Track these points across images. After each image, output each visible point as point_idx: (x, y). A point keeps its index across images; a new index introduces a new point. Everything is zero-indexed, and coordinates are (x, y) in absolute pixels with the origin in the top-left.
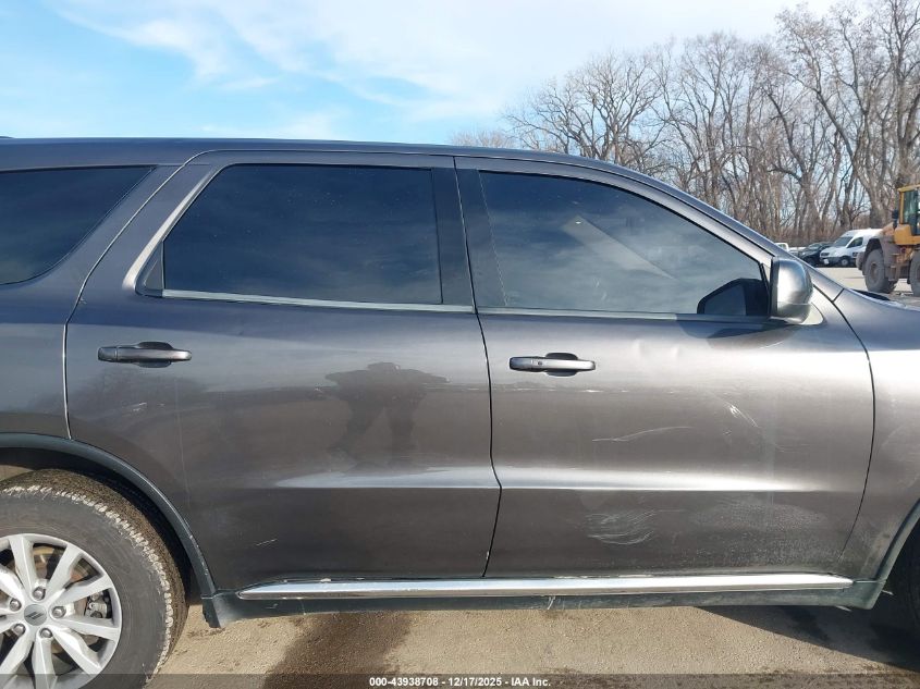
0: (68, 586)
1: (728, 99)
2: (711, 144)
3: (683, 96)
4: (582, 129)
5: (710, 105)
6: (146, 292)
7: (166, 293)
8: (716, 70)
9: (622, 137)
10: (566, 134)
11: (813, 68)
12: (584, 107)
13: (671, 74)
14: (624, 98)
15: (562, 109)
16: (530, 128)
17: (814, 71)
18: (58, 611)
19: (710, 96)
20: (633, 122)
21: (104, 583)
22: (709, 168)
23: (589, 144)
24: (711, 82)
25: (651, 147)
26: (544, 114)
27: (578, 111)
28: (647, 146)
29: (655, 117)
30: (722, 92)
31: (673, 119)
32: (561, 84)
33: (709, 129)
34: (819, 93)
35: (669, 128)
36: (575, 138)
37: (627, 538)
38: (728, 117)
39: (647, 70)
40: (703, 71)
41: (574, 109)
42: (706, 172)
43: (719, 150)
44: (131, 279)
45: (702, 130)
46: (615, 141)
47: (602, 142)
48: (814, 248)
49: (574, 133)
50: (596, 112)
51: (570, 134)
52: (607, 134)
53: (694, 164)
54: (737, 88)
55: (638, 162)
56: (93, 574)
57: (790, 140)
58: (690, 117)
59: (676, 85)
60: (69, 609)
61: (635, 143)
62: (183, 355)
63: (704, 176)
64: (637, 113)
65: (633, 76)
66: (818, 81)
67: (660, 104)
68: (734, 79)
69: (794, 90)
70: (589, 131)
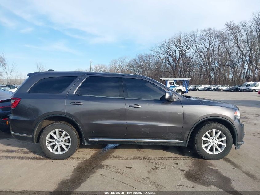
0: (63, 138)
1: (213, 46)
2: (208, 58)
3: (200, 45)
4: (173, 54)
5: (208, 47)
6: (76, 95)
7: (79, 95)
8: (209, 38)
9: (184, 56)
10: (168, 55)
11: (235, 38)
12: (173, 47)
13: (197, 39)
14: (184, 45)
15: (167, 48)
16: (158, 53)
17: (236, 39)
18: (62, 141)
19: (208, 45)
20: (187, 52)
21: (69, 137)
22: (208, 64)
23: (174, 57)
24: (208, 41)
25: (192, 58)
26: (162, 49)
27: (171, 49)
28: (190, 58)
29: (193, 50)
30: (211, 44)
31: (198, 51)
32: (167, 41)
33: (208, 54)
34: (237, 45)
35: (197, 53)
36: (171, 56)
37: (146, 133)
38: (213, 51)
39: (190, 38)
40: (206, 38)
41: (170, 48)
42: (207, 65)
43: (210, 59)
44: (74, 93)
45: (206, 54)
46: (182, 57)
47: (178, 57)
48: (236, 87)
49: (170, 54)
50: (177, 49)
51: (169, 55)
52: (179, 55)
53: (204, 64)
54: (215, 43)
55: (188, 63)
56: (67, 136)
57: (230, 57)
58: (202, 50)
59: (199, 42)
60: (63, 141)
61: (187, 57)
62: (82, 104)
63: (206, 67)
64: (188, 50)
65: (187, 39)
66: (237, 41)
67: (194, 47)
68: (214, 40)
69: (231, 44)
70: (174, 54)
